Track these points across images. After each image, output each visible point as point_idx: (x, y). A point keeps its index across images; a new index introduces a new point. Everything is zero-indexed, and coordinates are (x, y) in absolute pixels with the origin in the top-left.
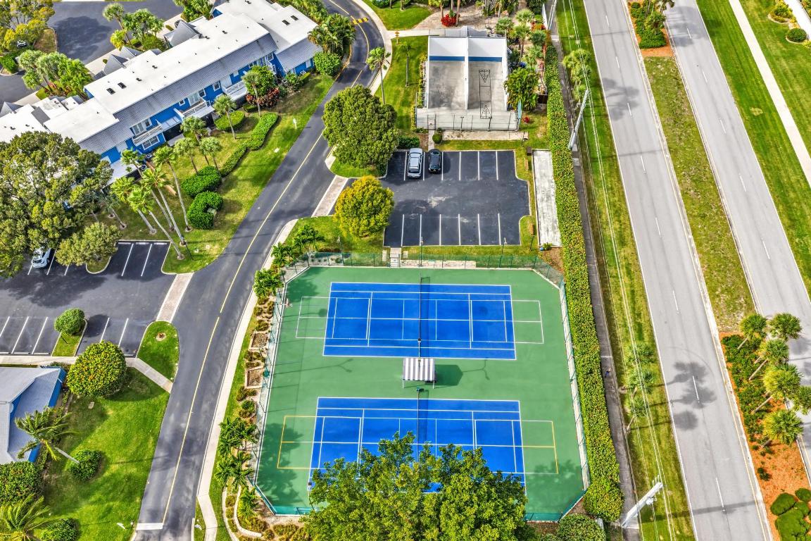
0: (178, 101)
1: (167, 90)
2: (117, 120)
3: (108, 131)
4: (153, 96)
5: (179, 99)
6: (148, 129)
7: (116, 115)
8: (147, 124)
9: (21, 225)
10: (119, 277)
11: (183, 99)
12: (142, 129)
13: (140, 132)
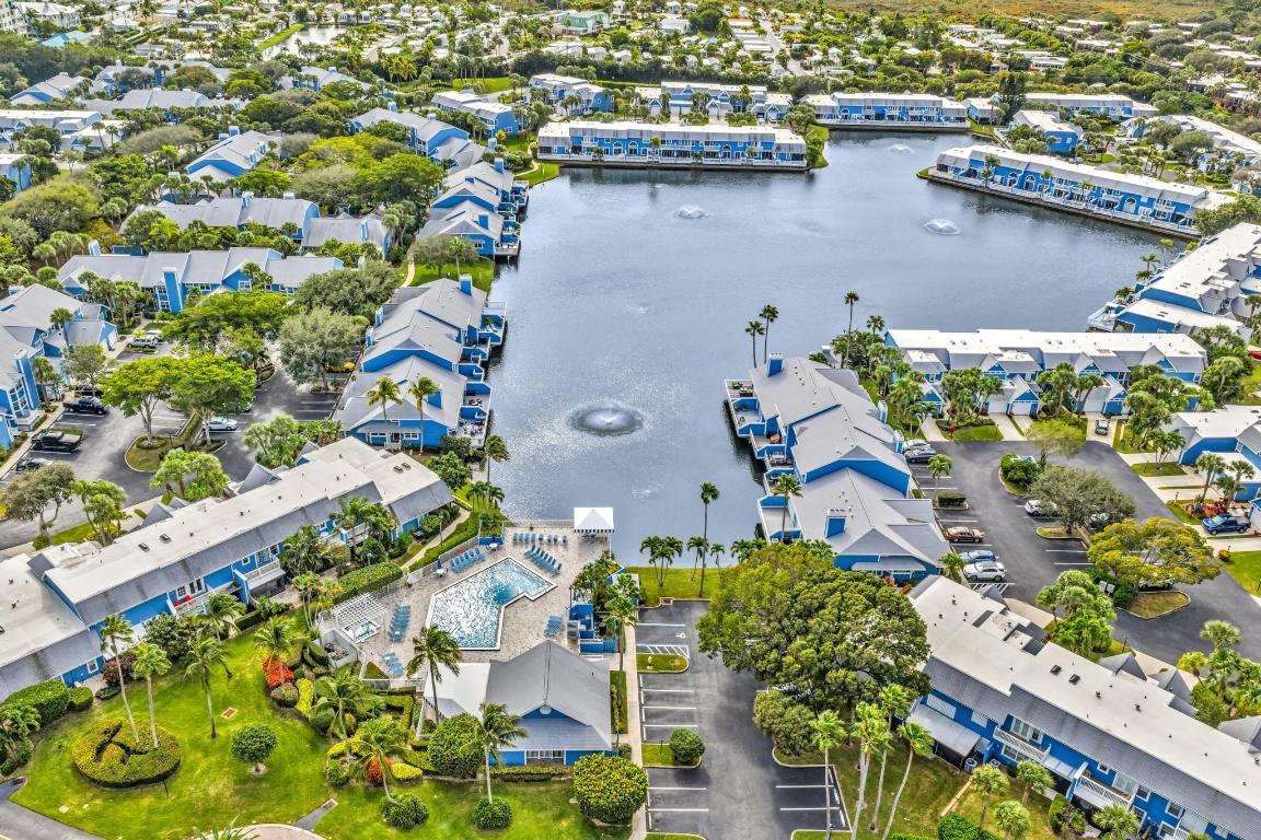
0: (1101, 762)
1: (1103, 736)
2: (1009, 693)
3: (985, 690)
4: (1078, 721)
5: (1106, 761)
6: (1031, 743)
7: (1014, 688)
8: (1035, 736)
9: (778, 638)
10: (774, 784)
11: (1110, 766)
12: (1024, 733)
13: (1019, 734)
